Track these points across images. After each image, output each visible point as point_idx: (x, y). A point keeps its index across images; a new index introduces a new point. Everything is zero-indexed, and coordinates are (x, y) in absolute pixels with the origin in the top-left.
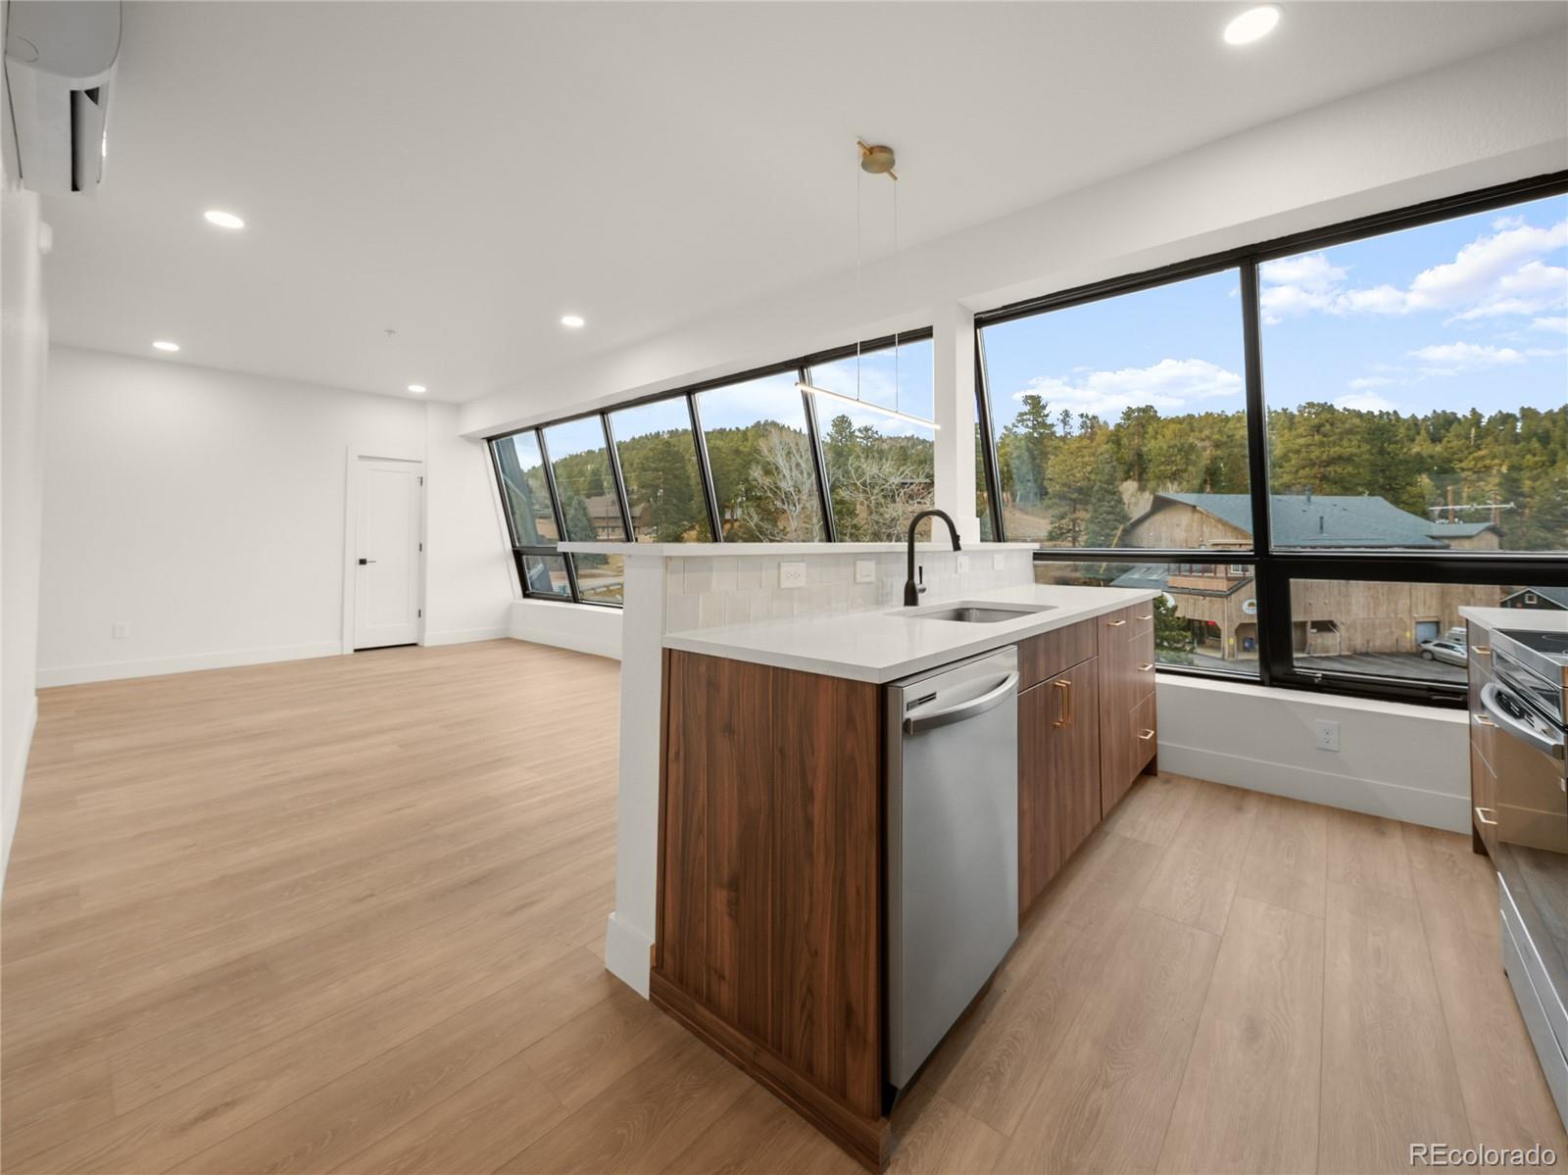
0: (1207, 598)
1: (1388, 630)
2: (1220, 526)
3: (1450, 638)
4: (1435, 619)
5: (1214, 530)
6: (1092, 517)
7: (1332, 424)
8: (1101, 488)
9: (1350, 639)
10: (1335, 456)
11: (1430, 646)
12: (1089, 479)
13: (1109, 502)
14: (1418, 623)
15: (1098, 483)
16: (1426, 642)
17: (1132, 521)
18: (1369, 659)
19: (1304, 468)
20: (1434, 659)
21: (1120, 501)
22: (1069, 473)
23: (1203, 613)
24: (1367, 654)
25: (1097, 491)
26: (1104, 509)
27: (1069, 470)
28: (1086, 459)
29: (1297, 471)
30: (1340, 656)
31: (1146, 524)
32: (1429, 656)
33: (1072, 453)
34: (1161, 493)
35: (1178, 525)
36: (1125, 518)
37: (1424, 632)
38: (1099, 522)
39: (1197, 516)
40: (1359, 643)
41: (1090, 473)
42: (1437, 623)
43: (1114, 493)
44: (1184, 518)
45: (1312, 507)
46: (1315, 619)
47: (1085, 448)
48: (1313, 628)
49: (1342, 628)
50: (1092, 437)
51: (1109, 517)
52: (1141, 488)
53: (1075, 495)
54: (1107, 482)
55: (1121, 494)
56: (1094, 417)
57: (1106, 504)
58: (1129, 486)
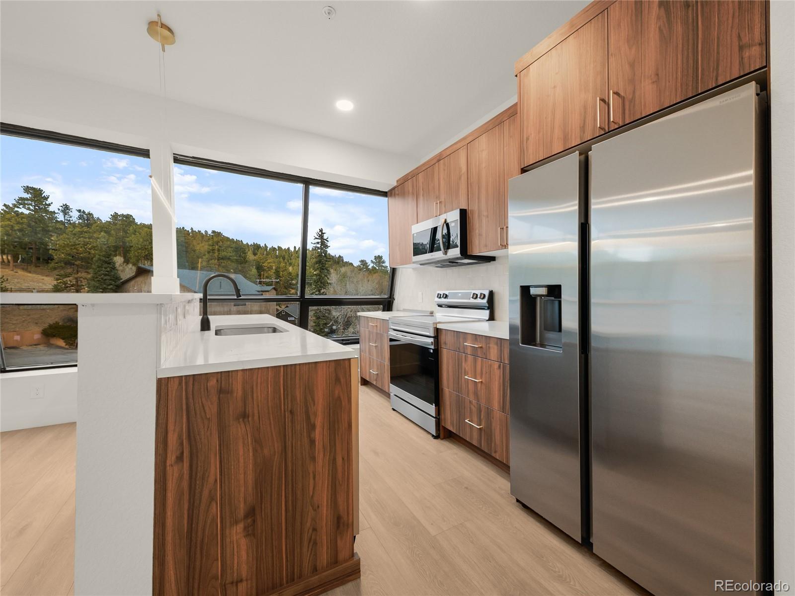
6: (93, 277)
8: (99, 259)
12: (90, 253)
13: (105, 268)
15: (97, 256)
17: (121, 281)
21: (114, 268)
22: (73, 248)
25: (97, 261)
26: (102, 272)
27: (72, 245)
28: (87, 240)
31: (133, 283)
33: (75, 234)
34: (140, 265)
36: (118, 278)
38: (98, 281)
41: (90, 249)
43: (109, 263)
47: (84, 232)
50: (88, 225)
51: (105, 278)
52: (127, 261)
53: (78, 262)
54: (104, 256)
55: (114, 263)
56: (90, 214)
57: (103, 269)
58: (118, 260)
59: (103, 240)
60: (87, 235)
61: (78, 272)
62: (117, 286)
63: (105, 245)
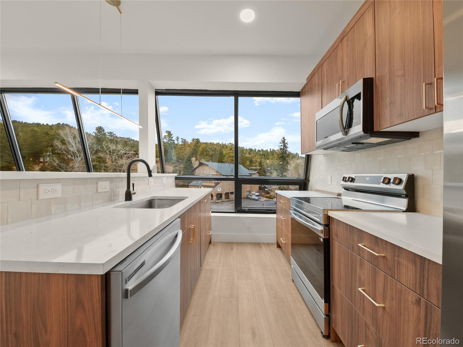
2: (213, 170)
6: (185, 167)
8: (187, 159)
12: (184, 156)
13: (189, 163)
17: (194, 168)
21: (191, 163)
26: (187, 165)
27: (178, 154)
28: (183, 151)
31: (197, 169)
33: (179, 149)
34: (201, 161)
35: (204, 170)
36: (193, 167)
39: (208, 168)
41: (184, 155)
43: (190, 161)
44: (206, 168)
47: (183, 148)
50: (184, 145)
51: (189, 167)
52: (196, 160)
53: (180, 161)
54: (188, 157)
55: (192, 161)
56: (185, 140)
58: (193, 159)
59: (188, 150)
61: (180, 165)
62: (192, 171)
63: (188, 152)
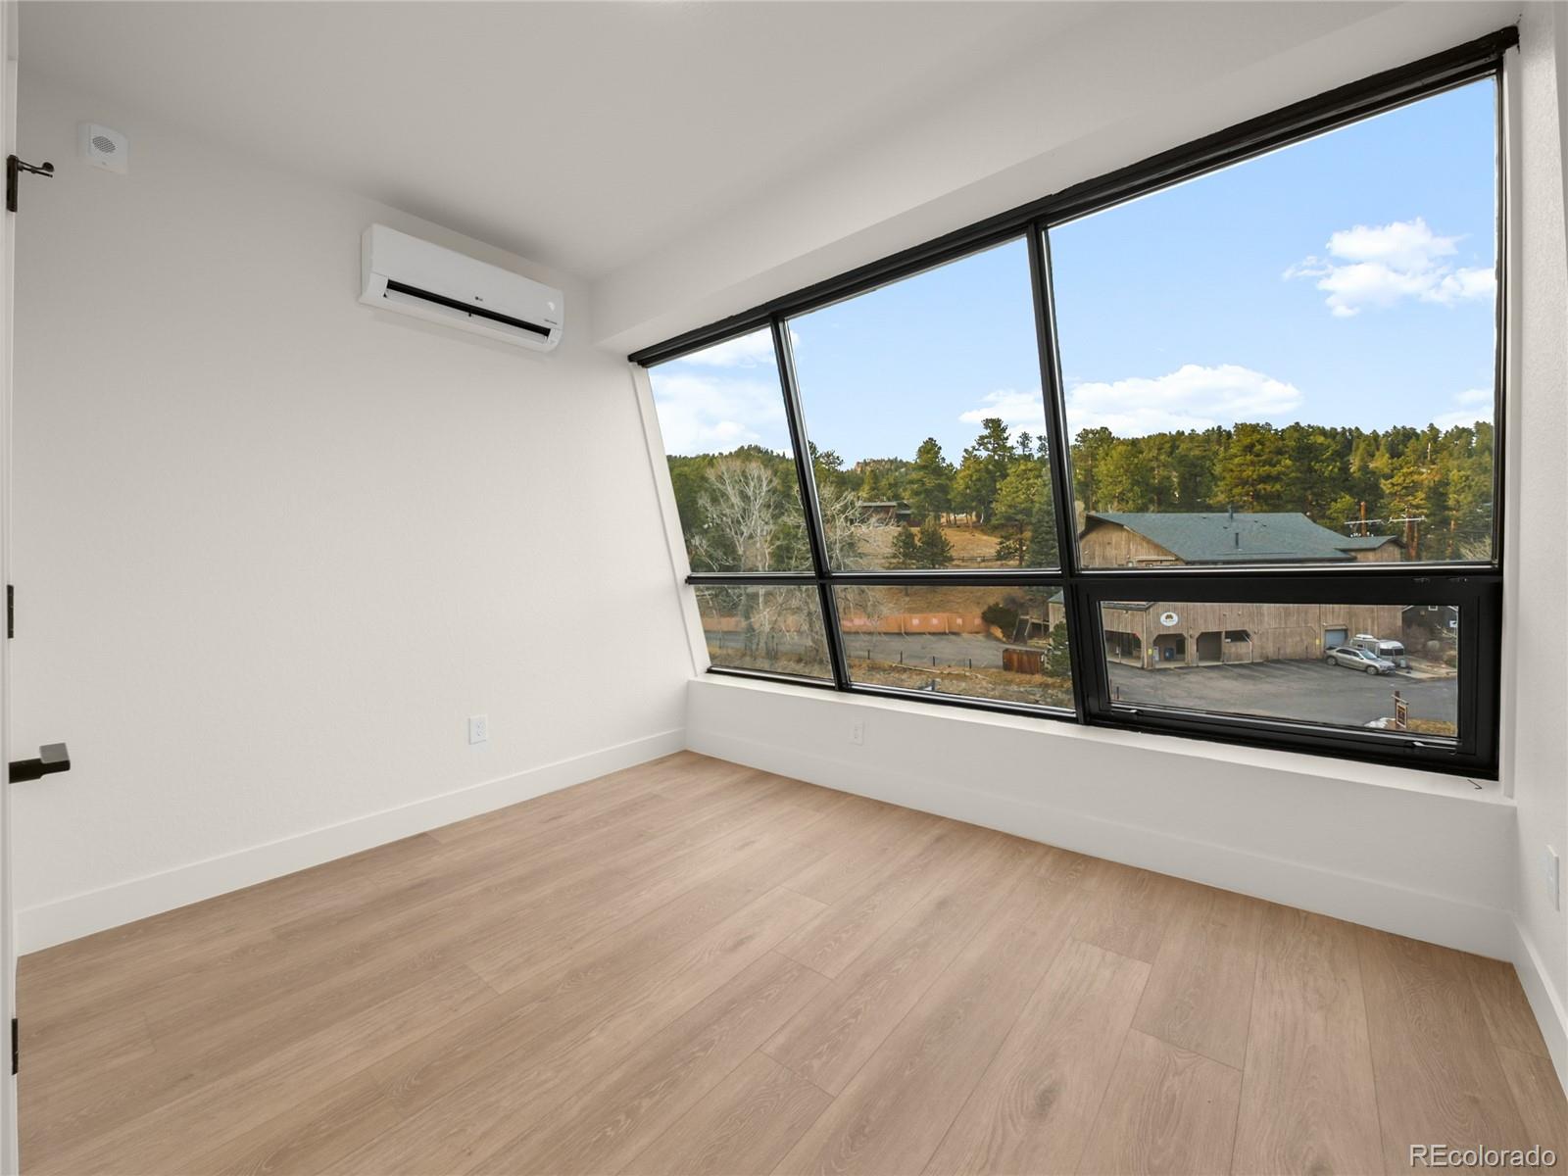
0: (1130, 612)
1: (1298, 639)
2: (1145, 544)
3: (1354, 644)
4: (1344, 627)
5: (1139, 547)
6: (1033, 537)
7: (1262, 443)
9: (1262, 648)
10: (1264, 474)
11: (1334, 653)
13: (1047, 522)
14: (1327, 631)
15: (1037, 505)
16: (1331, 648)
18: (1278, 666)
19: (1237, 486)
20: (1337, 664)
22: (1015, 495)
23: (1126, 626)
24: (1278, 661)
25: (1037, 512)
26: (1044, 529)
29: (1231, 490)
30: (1252, 663)
31: (1083, 543)
32: (1333, 662)
35: (1109, 543)
37: (1333, 639)
38: (1039, 542)
39: (1124, 534)
40: (1270, 650)
42: (1346, 631)
44: (1115, 536)
45: (1234, 524)
46: (1229, 629)
47: (1030, 470)
48: (1226, 638)
49: (1255, 638)
51: (1047, 537)
53: (1019, 516)
57: (1045, 524)
60: (1031, 474)
61: (1022, 531)
